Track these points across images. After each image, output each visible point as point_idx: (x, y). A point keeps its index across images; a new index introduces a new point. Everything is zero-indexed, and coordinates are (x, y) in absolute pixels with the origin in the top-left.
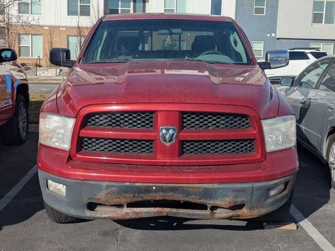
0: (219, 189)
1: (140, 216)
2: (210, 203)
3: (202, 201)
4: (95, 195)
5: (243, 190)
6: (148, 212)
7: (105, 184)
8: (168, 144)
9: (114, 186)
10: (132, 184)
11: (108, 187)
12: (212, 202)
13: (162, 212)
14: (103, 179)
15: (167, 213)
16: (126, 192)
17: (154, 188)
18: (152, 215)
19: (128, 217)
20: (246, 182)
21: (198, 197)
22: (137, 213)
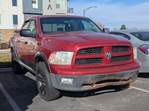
0: (126, 73)
1: (101, 87)
4: (86, 80)
5: (132, 72)
6: (103, 85)
8: (108, 59)
9: (93, 76)
11: (91, 76)
12: (123, 78)
15: (110, 84)
16: (97, 78)
17: (106, 75)
18: (105, 86)
19: (97, 88)
20: (133, 69)
21: (119, 77)
22: (100, 86)
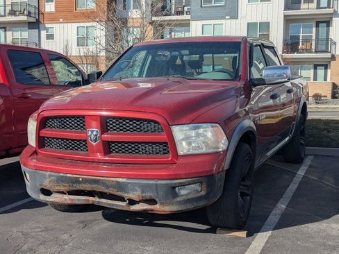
0: (129, 183)
2: (126, 196)
3: (120, 194)
4: (43, 182)
6: (79, 200)
7: (48, 173)
8: (94, 144)
9: (54, 176)
10: (65, 175)
11: (50, 176)
13: (88, 200)
14: (46, 169)
15: (93, 201)
16: (62, 181)
17: (81, 179)
20: (150, 179)
21: (115, 190)
22: (72, 200)
